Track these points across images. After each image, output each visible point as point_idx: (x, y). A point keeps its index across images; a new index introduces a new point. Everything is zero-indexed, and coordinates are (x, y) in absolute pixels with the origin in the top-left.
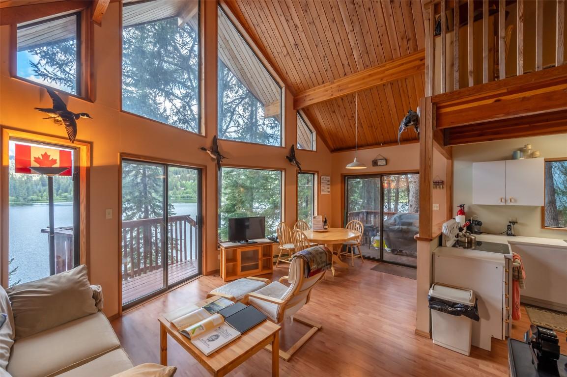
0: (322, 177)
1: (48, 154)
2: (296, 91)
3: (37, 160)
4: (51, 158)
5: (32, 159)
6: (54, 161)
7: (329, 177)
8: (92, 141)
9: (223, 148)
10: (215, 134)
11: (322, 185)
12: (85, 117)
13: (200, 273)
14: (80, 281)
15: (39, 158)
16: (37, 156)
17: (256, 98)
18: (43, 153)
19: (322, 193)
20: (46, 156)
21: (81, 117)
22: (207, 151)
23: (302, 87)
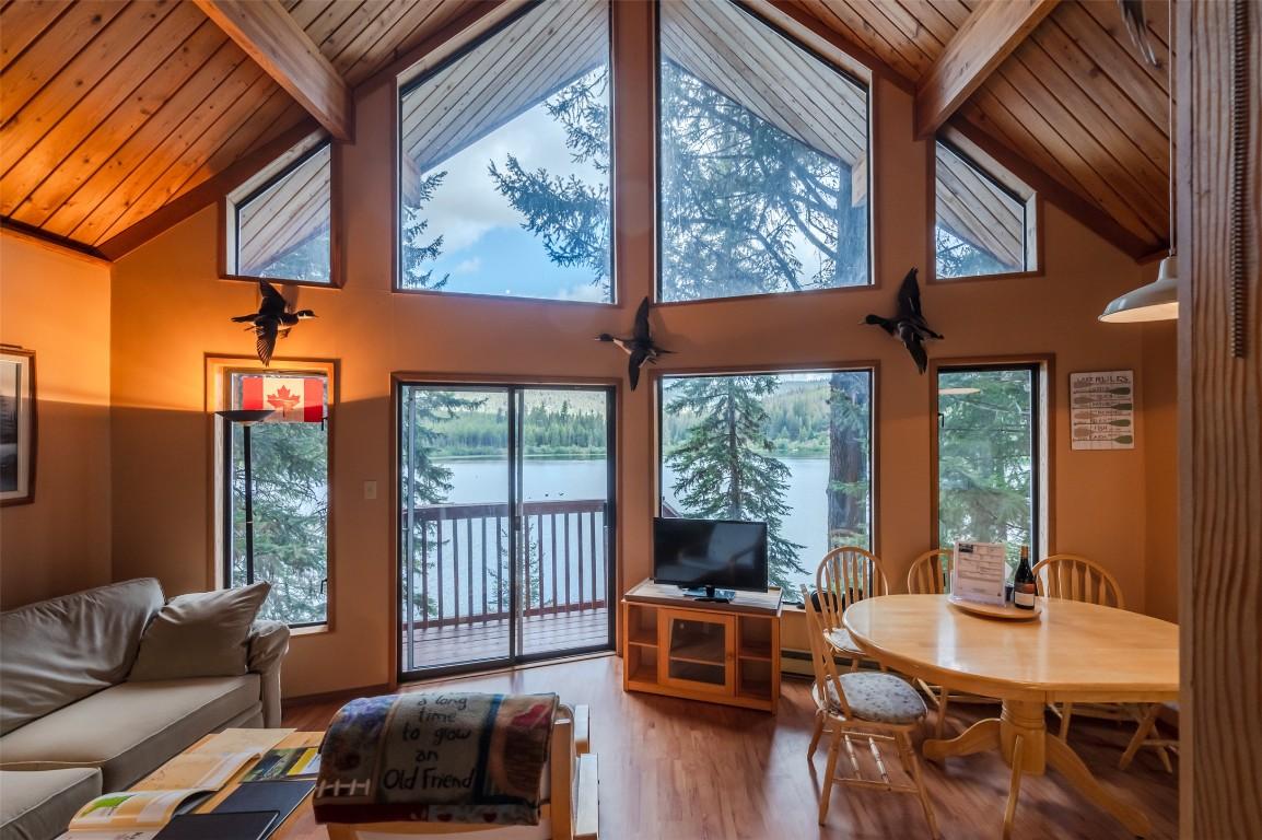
0: (1075, 377)
1: (288, 388)
2: (916, 67)
3: (272, 400)
4: (291, 395)
5: (265, 399)
6: (296, 399)
7: (1129, 374)
8: (338, 357)
9: (666, 325)
10: (647, 294)
11: (1074, 412)
12: (305, 317)
13: (611, 646)
14: (233, 610)
15: (274, 396)
16: (271, 394)
17: (822, 154)
18: (280, 388)
19: (1076, 446)
20: (283, 392)
21: (300, 318)
22: (615, 341)
23: (932, 42)
